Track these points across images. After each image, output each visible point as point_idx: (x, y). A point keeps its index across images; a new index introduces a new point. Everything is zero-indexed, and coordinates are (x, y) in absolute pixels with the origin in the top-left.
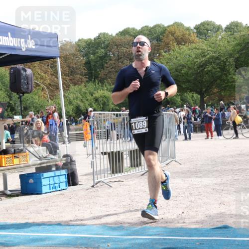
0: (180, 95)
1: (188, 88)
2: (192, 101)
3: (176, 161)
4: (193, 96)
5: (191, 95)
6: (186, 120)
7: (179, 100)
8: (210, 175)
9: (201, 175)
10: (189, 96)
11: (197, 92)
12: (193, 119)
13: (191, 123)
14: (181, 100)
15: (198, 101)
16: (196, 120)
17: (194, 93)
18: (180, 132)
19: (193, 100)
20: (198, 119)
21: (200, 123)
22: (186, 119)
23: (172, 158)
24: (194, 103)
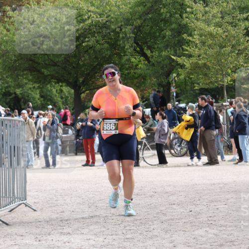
0: (39, 87)
1: (53, 77)
2: (60, 99)
3: (26, 206)
4: (61, 91)
5: (58, 88)
6: (47, 133)
7: (38, 96)
8: (86, 231)
9: (69, 230)
10: (54, 90)
11: (69, 84)
12: (60, 131)
13: (57, 137)
14: (42, 96)
15: (71, 100)
16: (65, 132)
17: (64, 84)
18: (37, 153)
19: (62, 98)
20: (70, 132)
21: (73, 137)
22: (48, 130)
23: (20, 199)
24: (63, 103)
